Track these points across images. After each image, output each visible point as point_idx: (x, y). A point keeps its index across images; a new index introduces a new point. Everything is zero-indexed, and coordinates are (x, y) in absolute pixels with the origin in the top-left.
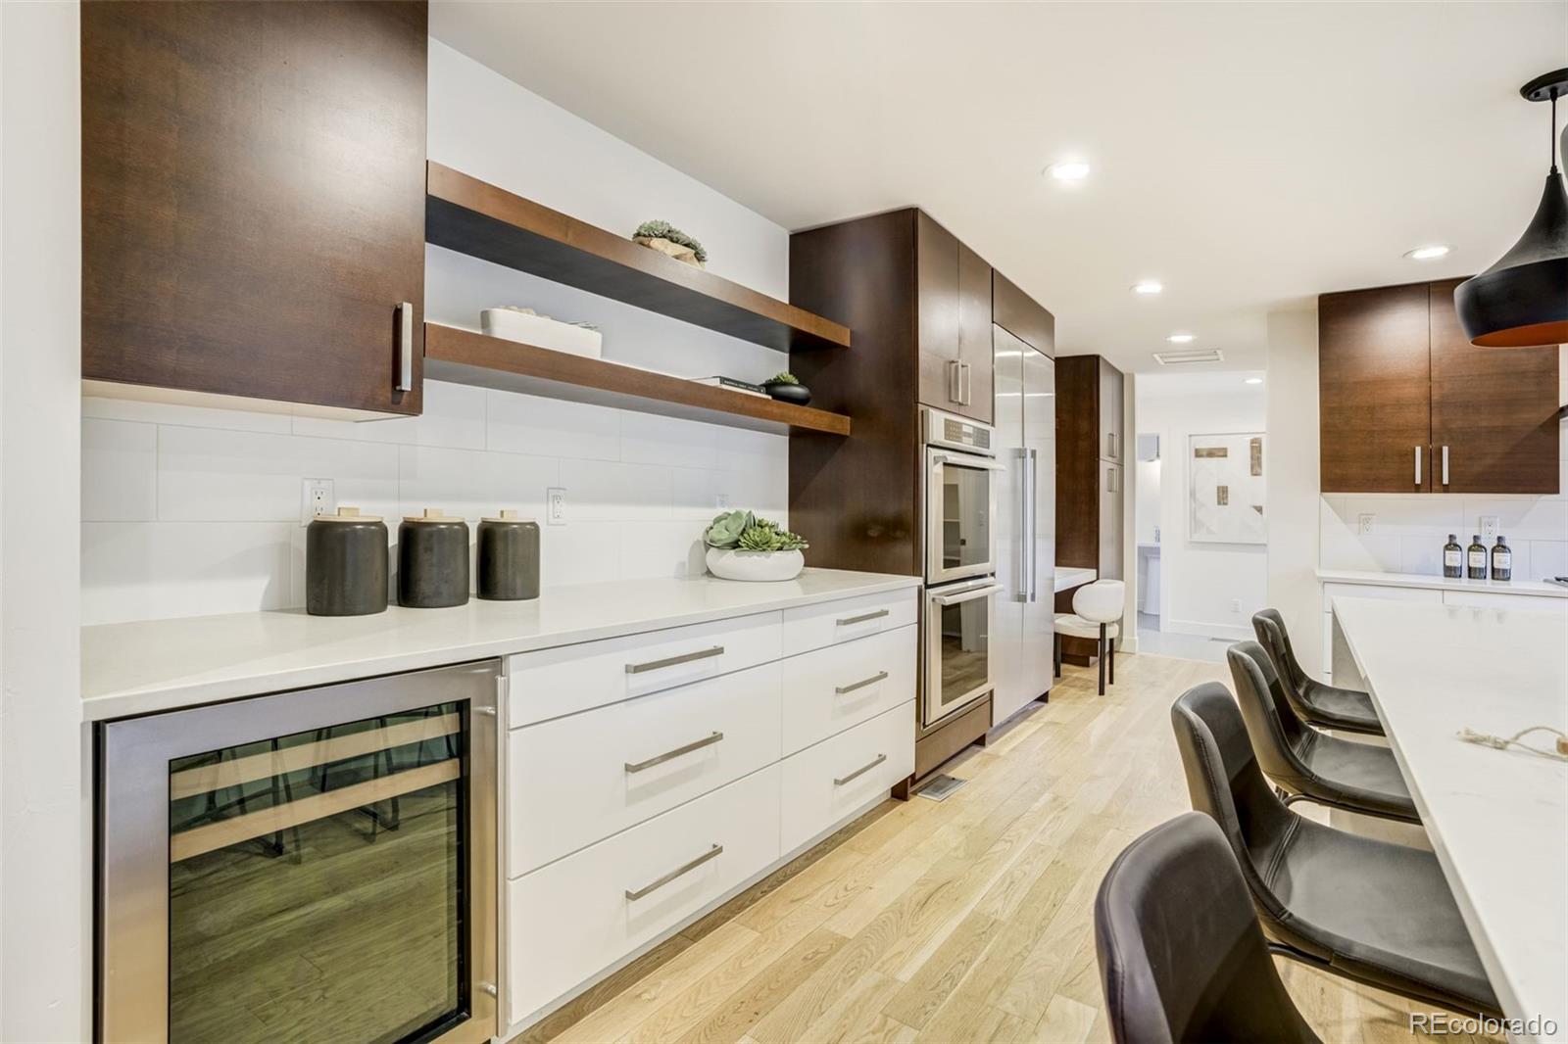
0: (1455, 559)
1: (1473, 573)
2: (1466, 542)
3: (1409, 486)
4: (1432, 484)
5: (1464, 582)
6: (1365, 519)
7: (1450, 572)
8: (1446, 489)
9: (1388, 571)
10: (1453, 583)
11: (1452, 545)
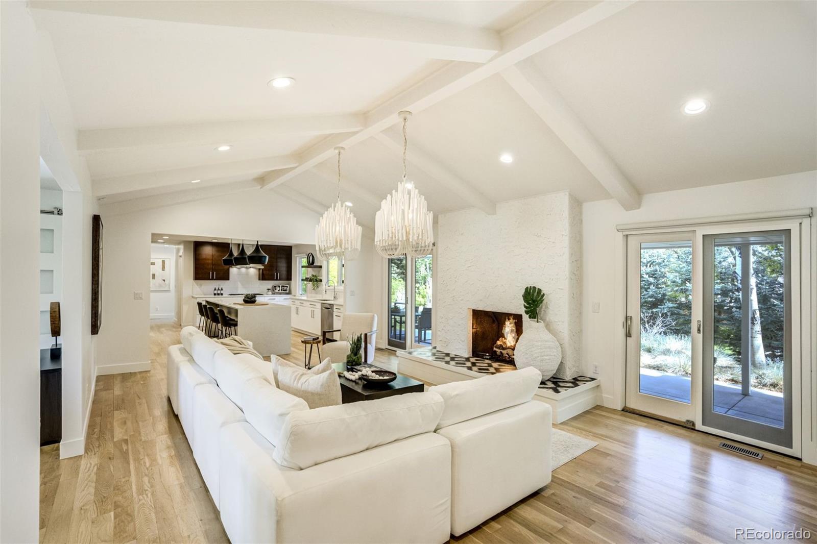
0: (216, 292)
1: (218, 294)
2: (217, 289)
3: (208, 279)
4: (213, 279)
5: (217, 296)
6: (201, 285)
7: (215, 294)
8: (215, 280)
9: (205, 295)
10: (215, 296)
11: (215, 290)
